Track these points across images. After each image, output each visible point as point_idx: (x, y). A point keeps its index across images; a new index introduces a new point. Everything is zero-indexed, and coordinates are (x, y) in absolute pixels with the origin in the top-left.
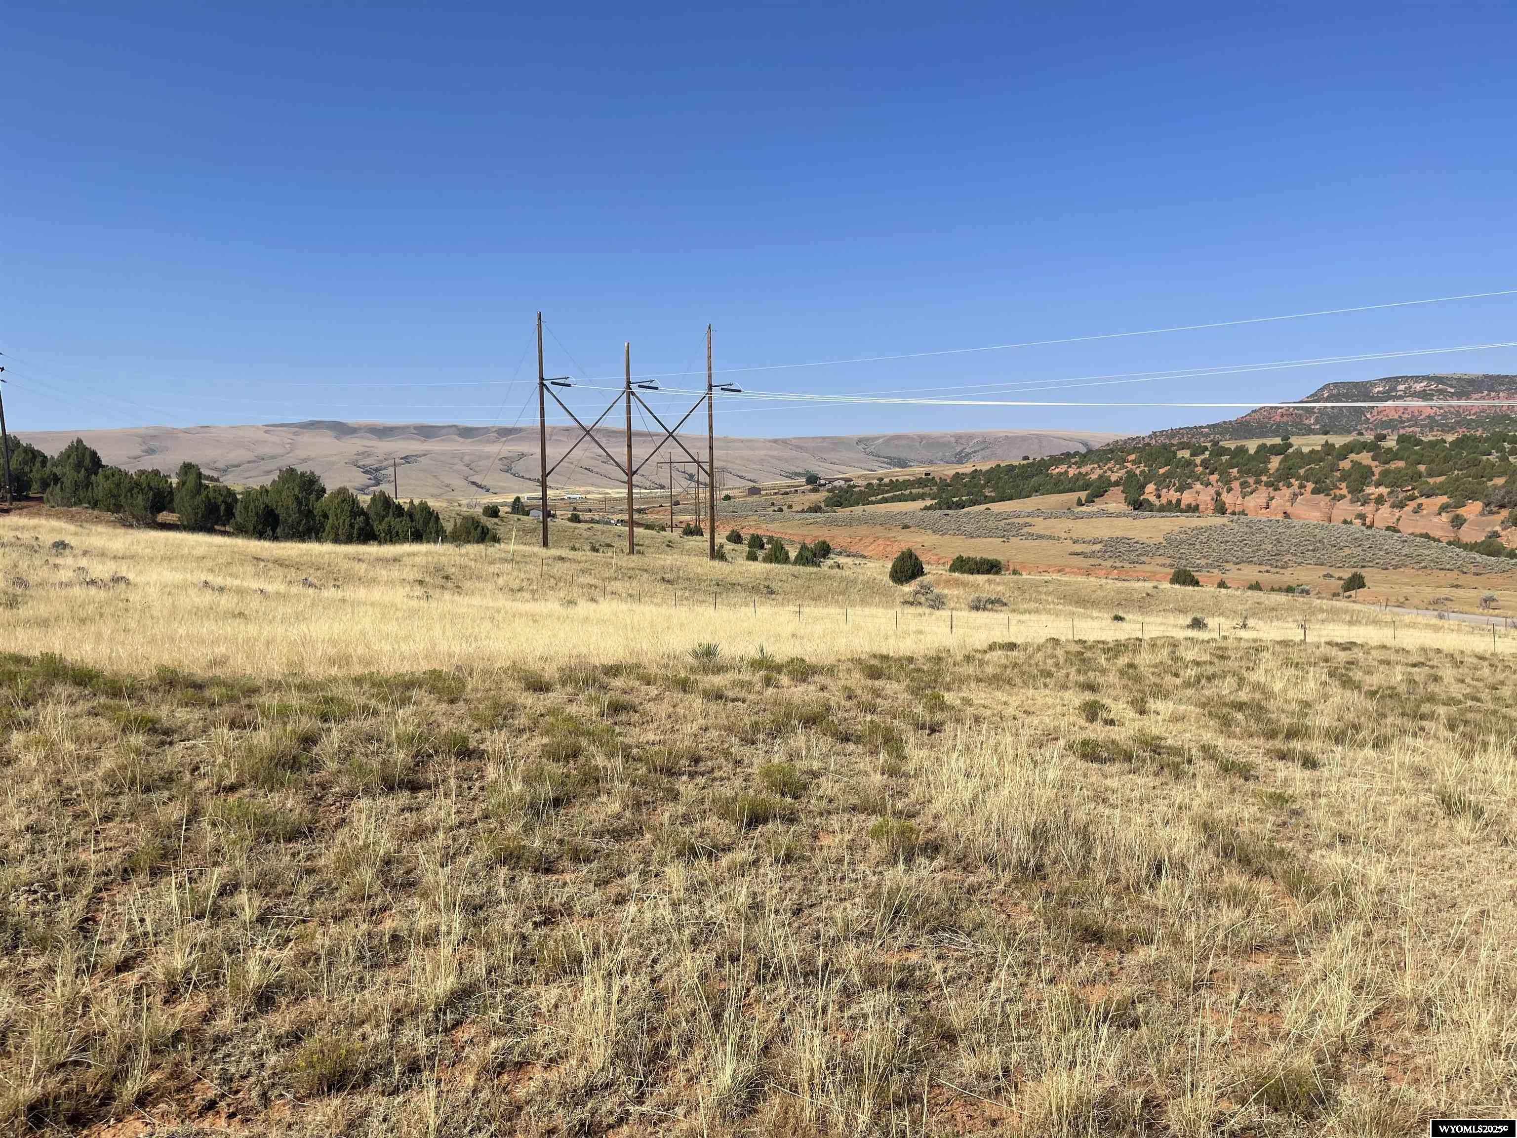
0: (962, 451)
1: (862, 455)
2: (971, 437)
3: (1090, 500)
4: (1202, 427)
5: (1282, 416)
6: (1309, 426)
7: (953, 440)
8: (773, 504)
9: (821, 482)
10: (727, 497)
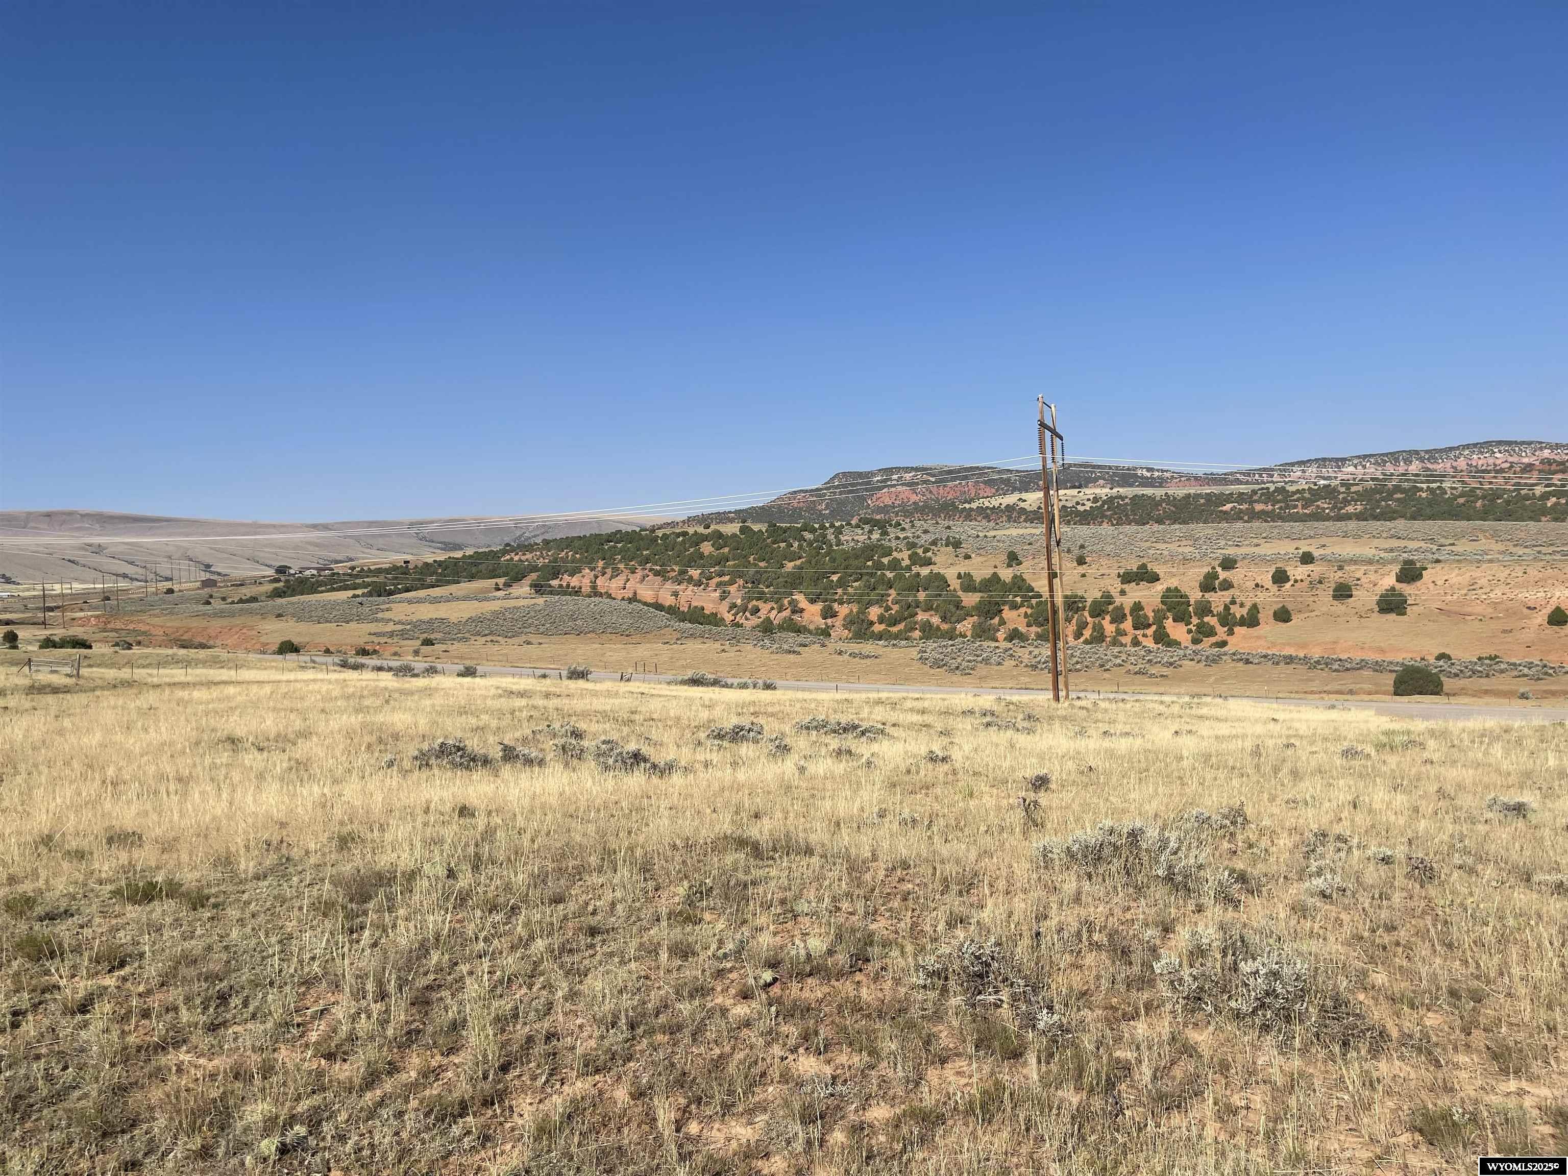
0: (521, 536)
1: (414, 540)
2: (531, 522)
3: (508, 585)
4: (730, 512)
7: (512, 525)
8: (211, 596)
9: (292, 571)
10: (170, 591)
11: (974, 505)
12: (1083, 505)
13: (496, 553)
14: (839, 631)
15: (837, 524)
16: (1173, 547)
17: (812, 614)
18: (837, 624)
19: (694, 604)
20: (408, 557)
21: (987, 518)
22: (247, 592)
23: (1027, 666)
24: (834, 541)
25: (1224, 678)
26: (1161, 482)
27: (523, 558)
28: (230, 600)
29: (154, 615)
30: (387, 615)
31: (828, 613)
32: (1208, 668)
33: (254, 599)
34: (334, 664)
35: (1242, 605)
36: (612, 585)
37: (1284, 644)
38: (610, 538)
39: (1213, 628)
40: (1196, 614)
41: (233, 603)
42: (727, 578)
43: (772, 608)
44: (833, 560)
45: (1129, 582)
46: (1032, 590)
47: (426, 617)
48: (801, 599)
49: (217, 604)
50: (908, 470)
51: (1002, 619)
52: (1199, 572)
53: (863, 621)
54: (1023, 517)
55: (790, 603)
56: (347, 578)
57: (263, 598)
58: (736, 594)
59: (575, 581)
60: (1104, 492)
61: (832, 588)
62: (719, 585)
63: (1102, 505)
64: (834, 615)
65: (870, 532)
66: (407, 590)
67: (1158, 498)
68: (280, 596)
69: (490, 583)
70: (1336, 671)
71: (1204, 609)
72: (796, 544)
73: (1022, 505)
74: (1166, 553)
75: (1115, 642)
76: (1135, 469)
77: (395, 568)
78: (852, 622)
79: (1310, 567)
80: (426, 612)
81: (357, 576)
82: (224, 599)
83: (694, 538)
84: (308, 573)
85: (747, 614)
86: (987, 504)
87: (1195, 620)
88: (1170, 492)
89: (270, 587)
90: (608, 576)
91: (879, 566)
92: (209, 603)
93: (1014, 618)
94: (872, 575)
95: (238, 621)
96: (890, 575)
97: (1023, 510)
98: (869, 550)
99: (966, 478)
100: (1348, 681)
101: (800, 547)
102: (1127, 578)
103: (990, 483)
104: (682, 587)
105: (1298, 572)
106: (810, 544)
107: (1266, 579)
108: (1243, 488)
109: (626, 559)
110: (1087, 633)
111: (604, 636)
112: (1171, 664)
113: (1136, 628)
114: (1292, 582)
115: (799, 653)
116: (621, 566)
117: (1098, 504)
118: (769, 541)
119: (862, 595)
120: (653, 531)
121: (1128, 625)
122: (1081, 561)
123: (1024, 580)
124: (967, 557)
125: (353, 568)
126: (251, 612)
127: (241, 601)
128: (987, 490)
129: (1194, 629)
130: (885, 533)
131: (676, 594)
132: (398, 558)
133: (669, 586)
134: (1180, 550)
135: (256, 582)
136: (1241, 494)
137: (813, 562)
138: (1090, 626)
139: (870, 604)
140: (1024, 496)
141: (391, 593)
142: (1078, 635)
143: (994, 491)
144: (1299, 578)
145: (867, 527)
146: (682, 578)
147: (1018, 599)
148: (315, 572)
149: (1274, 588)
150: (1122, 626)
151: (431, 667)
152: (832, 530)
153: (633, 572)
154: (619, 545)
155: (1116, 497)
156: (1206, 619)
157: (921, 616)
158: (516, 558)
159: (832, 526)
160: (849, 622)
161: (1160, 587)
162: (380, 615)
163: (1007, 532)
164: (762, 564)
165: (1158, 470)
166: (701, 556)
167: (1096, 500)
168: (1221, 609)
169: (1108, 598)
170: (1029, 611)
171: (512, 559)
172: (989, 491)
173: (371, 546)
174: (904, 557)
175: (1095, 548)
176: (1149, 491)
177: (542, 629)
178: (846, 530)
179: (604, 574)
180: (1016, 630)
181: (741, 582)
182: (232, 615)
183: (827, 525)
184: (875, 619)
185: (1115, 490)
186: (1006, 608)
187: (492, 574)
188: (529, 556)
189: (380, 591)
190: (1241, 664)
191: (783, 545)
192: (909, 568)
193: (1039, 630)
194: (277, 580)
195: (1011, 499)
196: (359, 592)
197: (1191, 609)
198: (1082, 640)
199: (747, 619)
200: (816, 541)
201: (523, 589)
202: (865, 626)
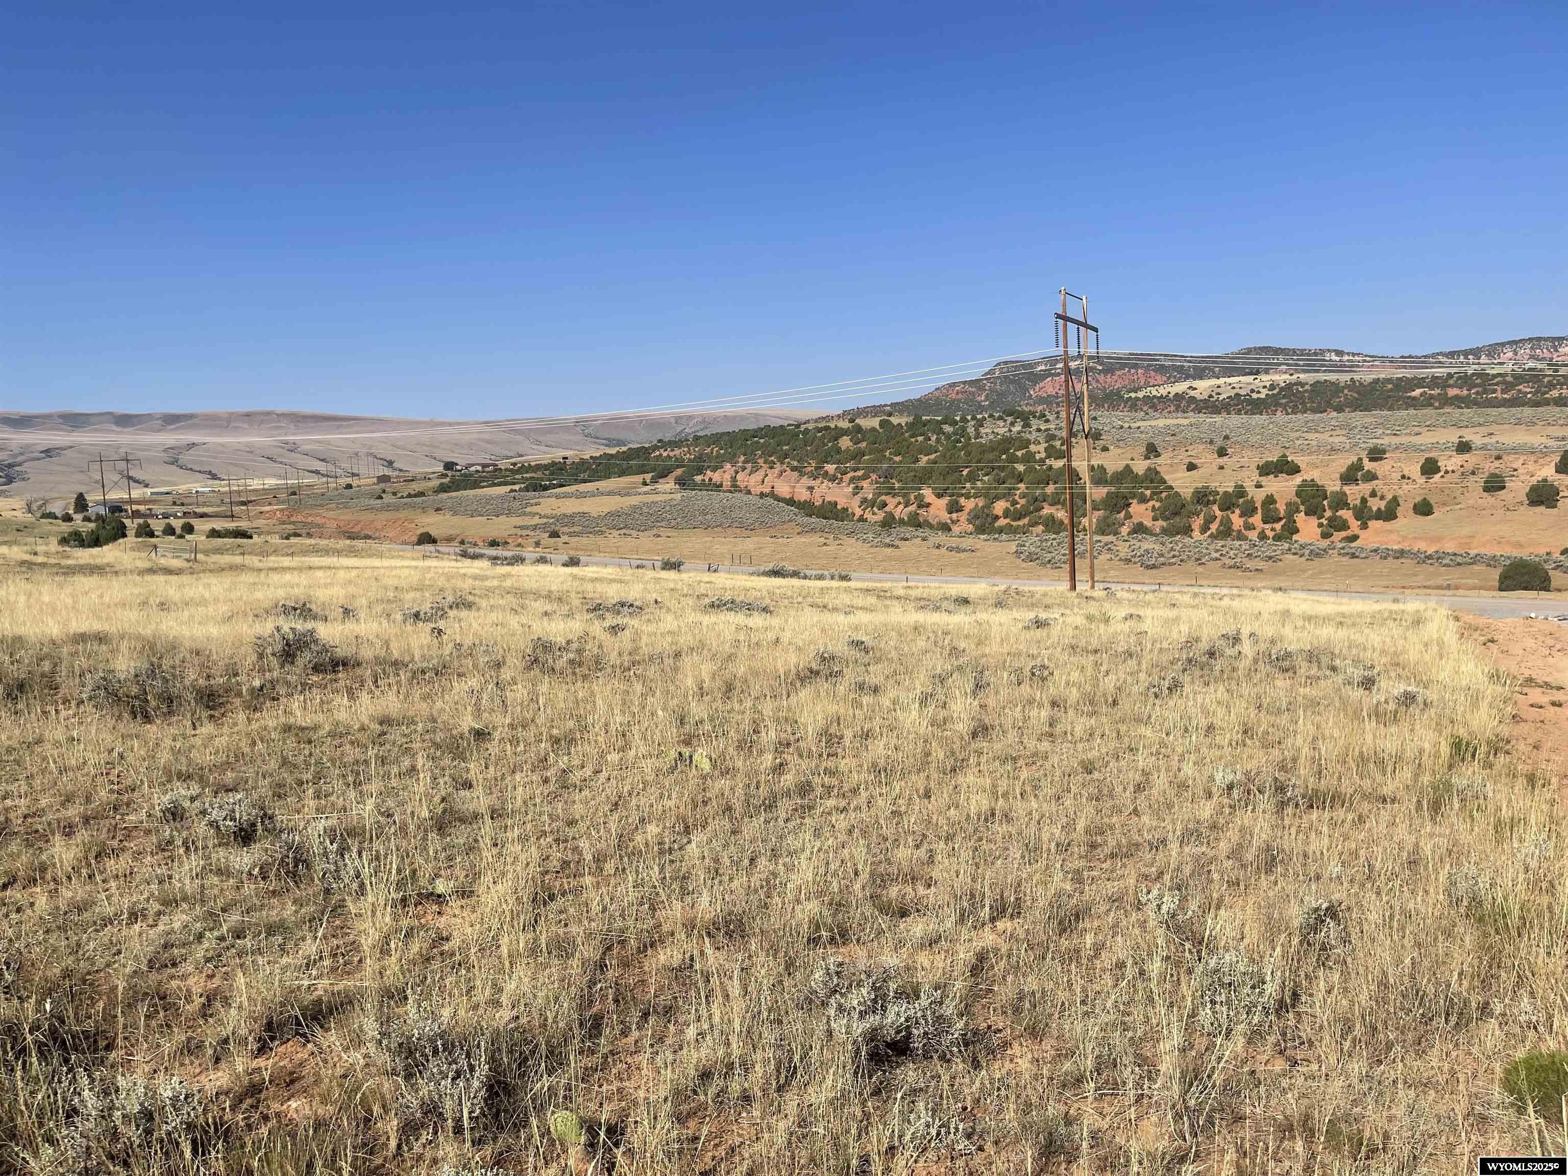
0: (682, 431)
1: (580, 437)
2: (690, 418)
3: (654, 481)
4: (886, 405)
5: (957, 393)
6: (979, 403)
7: (673, 420)
8: (384, 491)
9: (459, 468)
10: (349, 486)
11: (1140, 395)
12: (1259, 392)
13: (646, 449)
14: (963, 525)
15: (979, 417)
16: (1325, 437)
17: (938, 508)
18: (961, 519)
19: (828, 499)
20: (568, 453)
21: (1154, 407)
22: (416, 487)
23: (1121, 560)
24: (972, 435)
25: (1321, 573)
26: (1351, 368)
27: (672, 454)
28: (399, 495)
29: (331, 510)
30: (535, 509)
31: (955, 508)
32: (1310, 563)
33: (421, 494)
34: (456, 554)
35: (1382, 498)
36: (752, 481)
37: (1415, 538)
38: (756, 433)
39: (1346, 521)
40: (1330, 508)
41: (402, 497)
42: (860, 473)
43: (899, 503)
44: (968, 454)
45: (1268, 474)
46: (1165, 482)
47: (569, 511)
48: (927, 493)
49: (388, 499)
51: (1128, 513)
52: (1342, 463)
53: (987, 515)
54: (1193, 406)
55: (916, 498)
56: (508, 473)
57: (430, 493)
58: (868, 489)
59: (716, 477)
60: (1281, 378)
61: (960, 482)
62: (852, 480)
63: (1279, 393)
64: (960, 509)
65: (1012, 424)
66: (562, 486)
67: (1342, 384)
68: (445, 491)
69: (639, 478)
70: (1448, 566)
71: (1341, 502)
72: (934, 438)
73: (1192, 393)
74: (1314, 443)
75: (1240, 537)
76: (1322, 352)
77: (554, 464)
78: (977, 517)
79: (1466, 456)
80: (570, 506)
81: (519, 471)
82: (394, 494)
83: (833, 433)
84: (473, 469)
85: (875, 509)
86: (1154, 393)
87: (1328, 514)
88: (1356, 377)
89: (436, 483)
90: (747, 471)
91: (1013, 459)
92: (380, 498)
93: (1140, 512)
94: (1002, 469)
95: (402, 514)
96: (1021, 468)
97: (1193, 398)
98: (1006, 444)
99: (1136, 366)
100: (1453, 576)
101: (938, 440)
102: (1266, 470)
103: (1161, 369)
104: (818, 481)
105: (1451, 462)
106: (948, 437)
107: (1414, 470)
108: (1440, 372)
109: (767, 454)
110: (1214, 527)
111: (729, 531)
112: (1270, 558)
113: (1265, 522)
114: (1442, 473)
115: (897, 547)
116: (761, 461)
117: (1275, 392)
118: (907, 435)
119: (990, 489)
120: (798, 426)
121: (1256, 520)
122: (1222, 453)
123: (1157, 473)
124: (1105, 449)
125: (514, 464)
126: (413, 507)
127: (409, 496)
128: (1158, 377)
129: (1325, 522)
130: (1027, 425)
131: (811, 489)
132: (557, 455)
133: (806, 481)
134: (1331, 440)
135: (426, 478)
136: (1434, 378)
137: (948, 456)
138: (1218, 520)
139: (997, 498)
140: (1197, 383)
141: (546, 488)
142: (1205, 529)
143: (1165, 378)
144: (1449, 469)
145: (1010, 419)
146: (819, 473)
147: (1148, 493)
148: (479, 468)
149: (1421, 480)
150: (1251, 520)
151: (542, 558)
152: (973, 423)
153: (771, 468)
154: (762, 441)
155: (1296, 384)
156: (1340, 513)
157: (1047, 510)
158: (665, 454)
159: (974, 418)
160: (974, 517)
161: (1298, 479)
162: (528, 510)
163: (1153, 423)
164: (897, 459)
165: (1348, 354)
166: (839, 451)
167: (1272, 387)
168: (1358, 502)
169: (1240, 492)
170: (1157, 505)
171: (661, 455)
172: (1160, 379)
173: (539, 443)
174: (1039, 450)
175: (1239, 439)
176: (1332, 377)
177: (673, 523)
178: (987, 423)
179: (744, 469)
180: (1140, 524)
181: (874, 476)
182: (397, 509)
183: (969, 418)
184: (1000, 514)
185: (1295, 377)
186: (1135, 501)
187: (641, 470)
188: (677, 452)
189: (537, 487)
190: (1346, 558)
191: (920, 438)
192: (1042, 461)
193: (1165, 524)
194: (444, 476)
195: (1180, 387)
196: (517, 487)
197: (1325, 502)
198: (1209, 533)
199: (874, 514)
200: (955, 433)
201: (668, 485)
202: (989, 520)
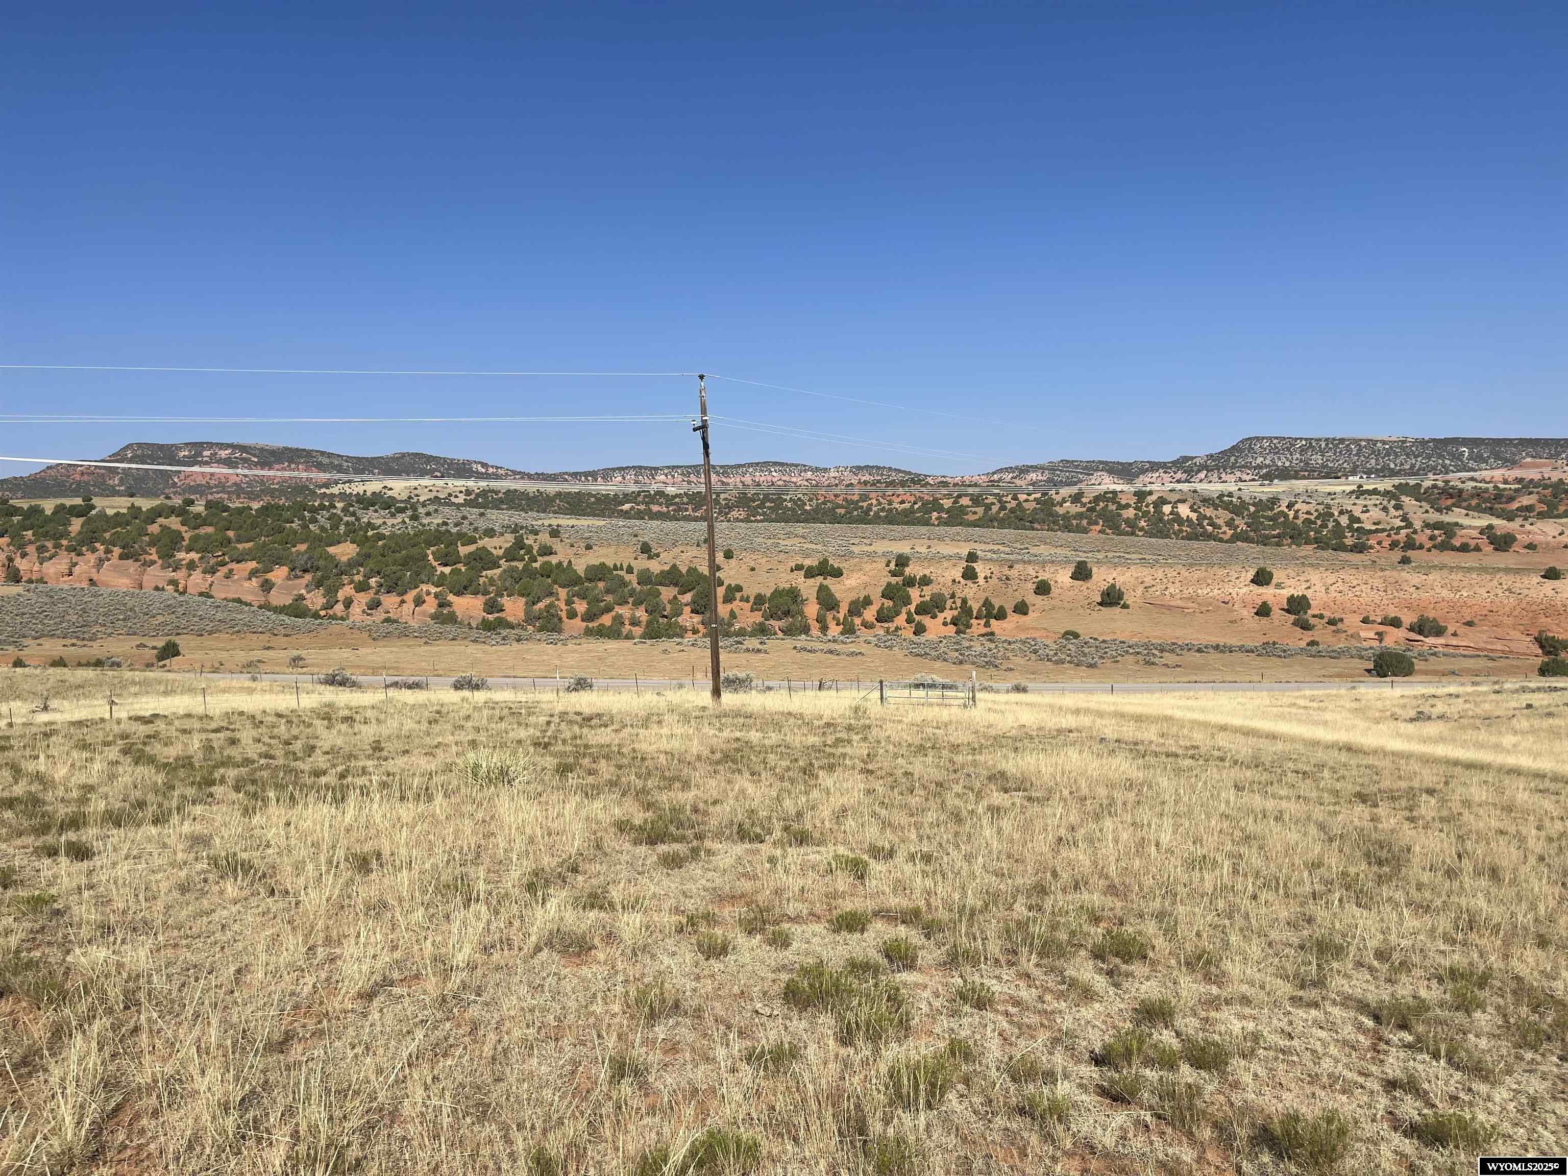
5: (82, 475)
6: (113, 487)
45: (814, 576)
50: (222, 446)
52: (874, 568)
60: (470, 485)
102: (811, 572)
122: (728, 555)
124: (587, 547)
128: (321, 474)
